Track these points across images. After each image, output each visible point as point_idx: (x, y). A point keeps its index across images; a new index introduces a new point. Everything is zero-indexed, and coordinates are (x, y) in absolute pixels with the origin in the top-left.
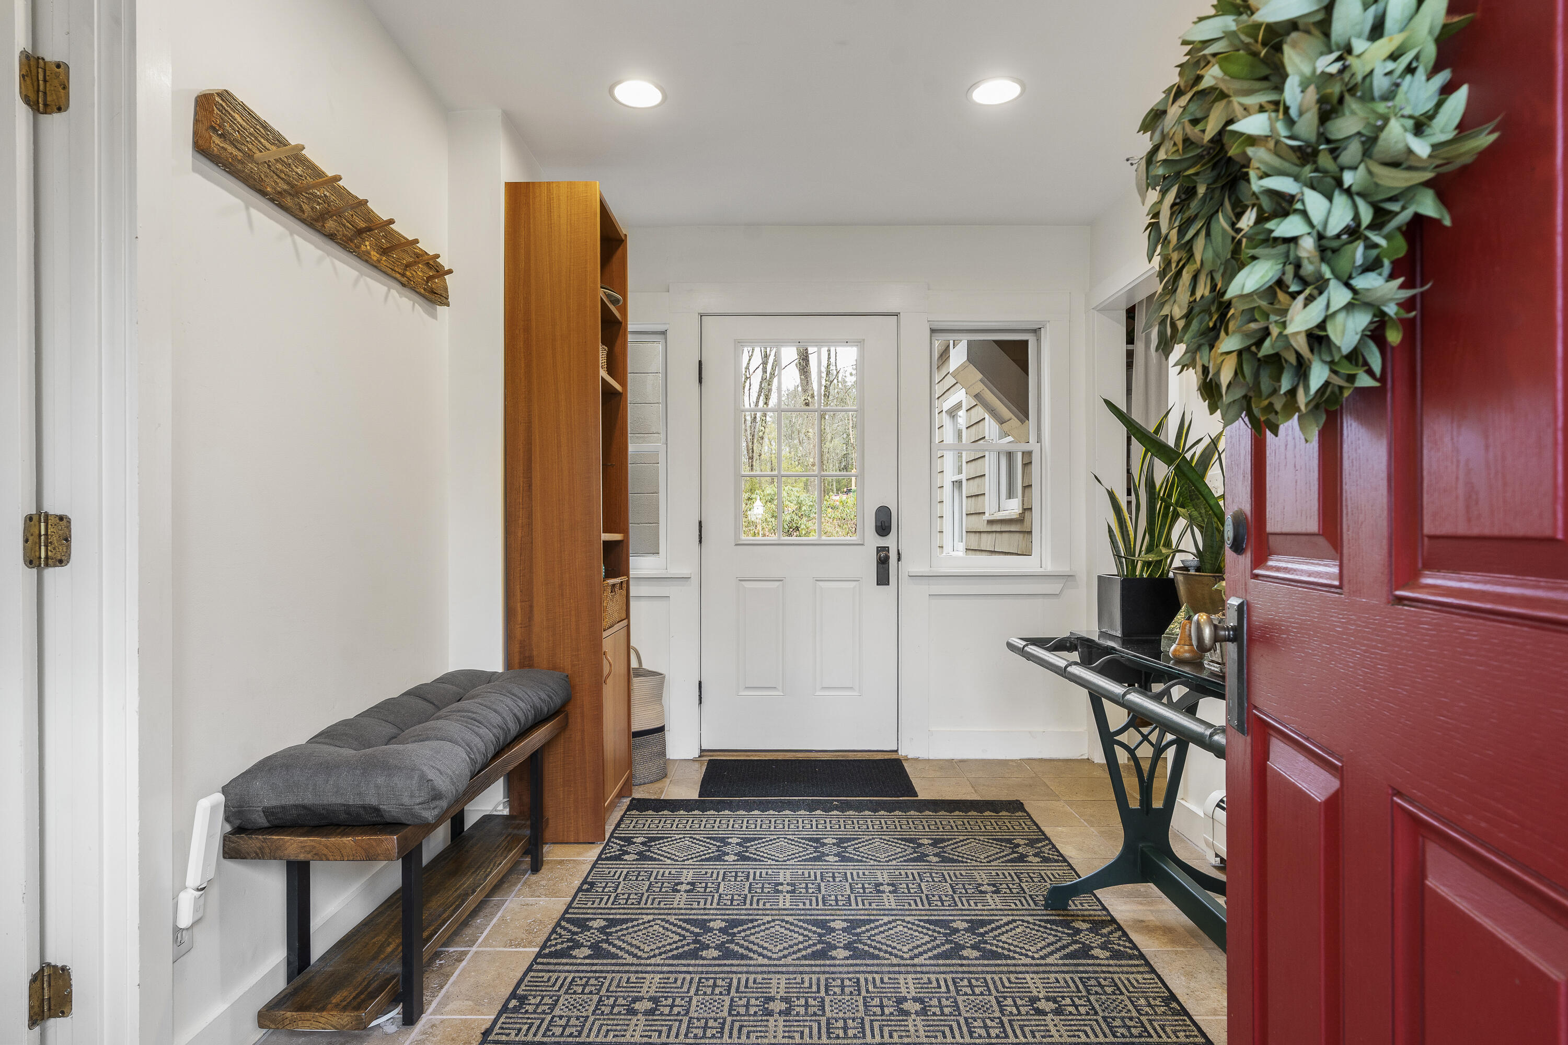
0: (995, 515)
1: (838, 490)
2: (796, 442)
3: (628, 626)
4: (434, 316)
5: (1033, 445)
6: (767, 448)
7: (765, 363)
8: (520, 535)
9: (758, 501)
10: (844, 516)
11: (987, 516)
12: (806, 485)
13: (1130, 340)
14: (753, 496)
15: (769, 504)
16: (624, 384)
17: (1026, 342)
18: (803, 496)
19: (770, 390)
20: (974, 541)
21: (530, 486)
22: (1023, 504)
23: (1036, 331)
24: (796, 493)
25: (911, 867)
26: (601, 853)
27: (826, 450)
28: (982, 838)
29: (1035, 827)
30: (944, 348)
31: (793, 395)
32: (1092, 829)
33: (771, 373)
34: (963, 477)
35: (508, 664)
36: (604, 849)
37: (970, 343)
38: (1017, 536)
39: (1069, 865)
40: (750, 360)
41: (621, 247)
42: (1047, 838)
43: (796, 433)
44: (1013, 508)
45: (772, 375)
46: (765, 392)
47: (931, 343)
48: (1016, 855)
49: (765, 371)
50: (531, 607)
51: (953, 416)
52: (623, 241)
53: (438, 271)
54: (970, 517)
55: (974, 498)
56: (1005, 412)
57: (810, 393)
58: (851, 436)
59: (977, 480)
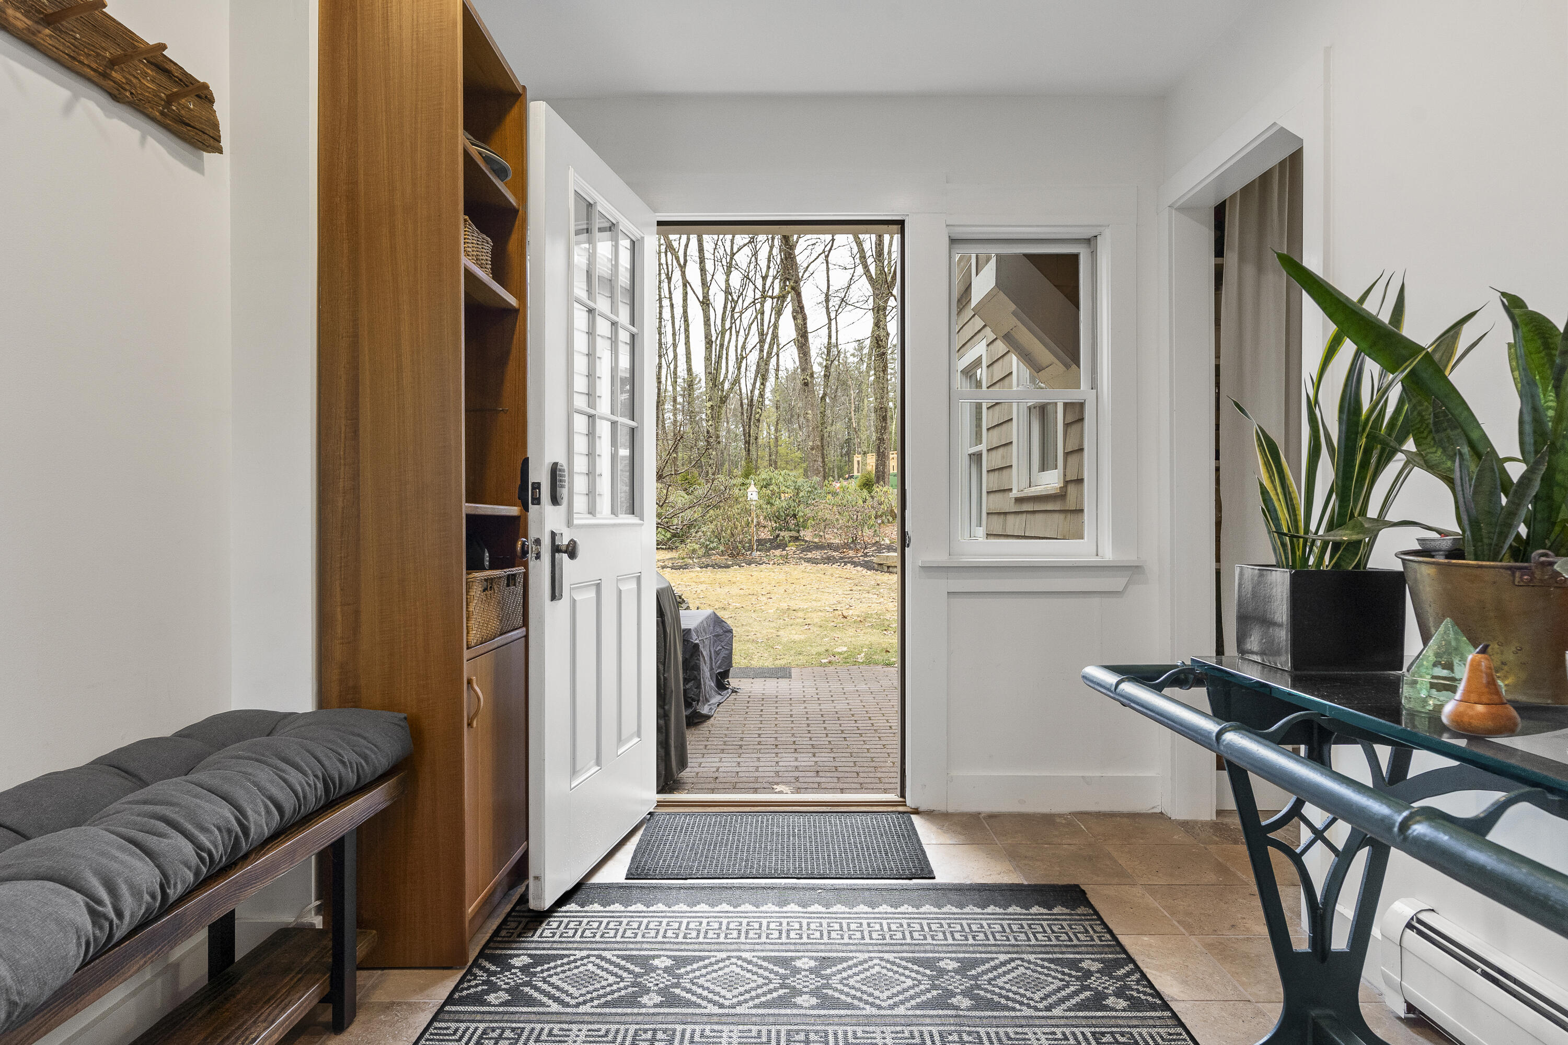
0: (1025, 491)
1: (839, 477)
2: (796, 426)
3: (526, 637)
4: (199, 168)
5: (1083, 392)
6: (765, 433)
7: (762, 341)
8: (340, 504)
9: (752, 486)
10: (845, 502)
11: (1015, 493)
12: (806, 471)
13: (1219, 251)
14: (748, 481)
15: (764, 489)
16: (521, 295)
17: (1075, 258)
18: (800, 481)
19: (767, 370)
20: (997, 525)
21: (356, 432)
22: (1065, 475)
23: (1090, 241)
24: (793, 478)
25: (928, 1021)
26: (456, 989)
27: (826, 435)
28: (1032, 957)
29: (1108, 936)
30: (963, 289)
31: (792, 377)
32: (1193, 938)
33: (768, 353)
34: (983, 447)
35: (322, 700)
36: (461, 981)
37: (999, 258)
38: (1056, 516)
39: (1175, 1016)
40: (746, 339)
41: (518, 103)
42: (1131, 960)
43: (796, 417)
44: (1051, 481)
45: (769, 354)
46: (762, 373)
47: (950, 257)
48: (1088, 993)
49: (761, 351)
50: (357, 613)
51: (970, 377)
52: (520, 95)
53: (198, 96)
54: (992, 496)
55: (997, 473)
56: (1043, 354)
57: (809, 372)
58: (853, 421)
59: (1001, 451)
